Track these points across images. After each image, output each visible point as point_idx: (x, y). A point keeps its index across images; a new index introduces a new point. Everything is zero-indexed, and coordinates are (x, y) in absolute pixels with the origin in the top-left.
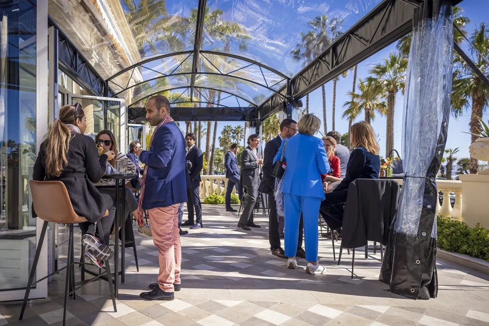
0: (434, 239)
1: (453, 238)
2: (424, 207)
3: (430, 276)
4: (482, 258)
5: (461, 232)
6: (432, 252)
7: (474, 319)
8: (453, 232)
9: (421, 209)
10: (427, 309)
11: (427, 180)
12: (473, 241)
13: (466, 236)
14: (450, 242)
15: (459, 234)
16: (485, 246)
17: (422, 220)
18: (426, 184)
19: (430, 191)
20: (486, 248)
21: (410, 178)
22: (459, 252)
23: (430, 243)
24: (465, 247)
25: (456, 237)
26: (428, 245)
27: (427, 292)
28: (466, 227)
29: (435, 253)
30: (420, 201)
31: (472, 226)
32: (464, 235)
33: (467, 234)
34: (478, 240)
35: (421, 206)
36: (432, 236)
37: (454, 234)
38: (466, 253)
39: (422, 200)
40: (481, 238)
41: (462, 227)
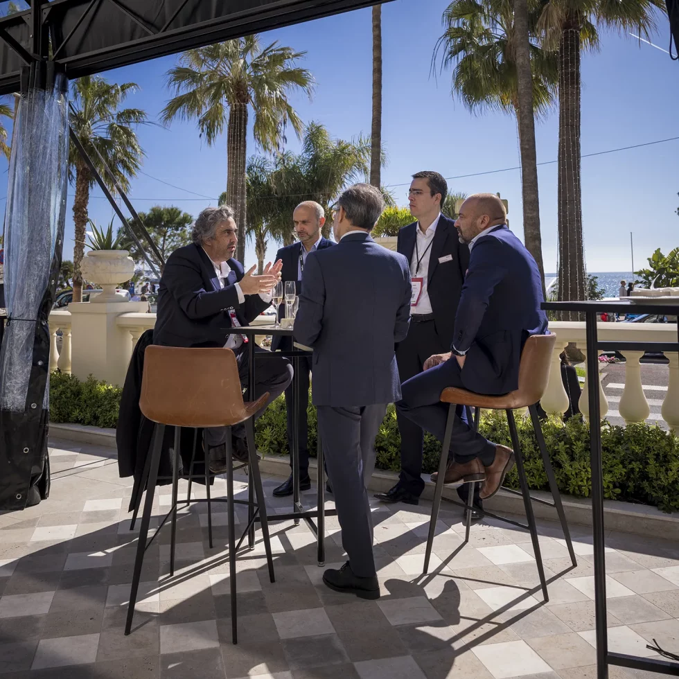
0: (46, 410)
1: (61, 403)
2: (35, 364)
3: (41, 467)
4: (96, 425)
5: (72, 391)
6: (44, 430)
7: (92, 512)
8: (63, 392)
9: (29, 368)
10: (38, 518)
11: (37, 324)
12: (85, 402)
13: (78, 396)
14: (59, 409)
15: (69, 395)
16: (99, 407)
17: (32, 385)
18: (36, 328)
19: (42, 340)
20: (100, 410)
21: (16, 321)
22: (70, 422)
23: (41, 419)
24: (76, 413)
25: (65, 400)
26: (39, 421)
27: (37, 494)
28: (77, 382)
29: (47, 431)
30: (27, 357)
31: (83, 379)
32: (74, 395)
33: (77, 394)
34: (90, 399)
35: (30, 364)
36: (44, 407)
37: (63, 396)
38: (77, 421)
39: (31, 355)
40: (93, 396)
41: (72, 382)
